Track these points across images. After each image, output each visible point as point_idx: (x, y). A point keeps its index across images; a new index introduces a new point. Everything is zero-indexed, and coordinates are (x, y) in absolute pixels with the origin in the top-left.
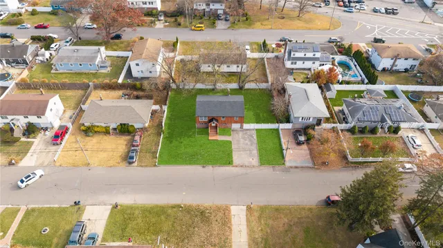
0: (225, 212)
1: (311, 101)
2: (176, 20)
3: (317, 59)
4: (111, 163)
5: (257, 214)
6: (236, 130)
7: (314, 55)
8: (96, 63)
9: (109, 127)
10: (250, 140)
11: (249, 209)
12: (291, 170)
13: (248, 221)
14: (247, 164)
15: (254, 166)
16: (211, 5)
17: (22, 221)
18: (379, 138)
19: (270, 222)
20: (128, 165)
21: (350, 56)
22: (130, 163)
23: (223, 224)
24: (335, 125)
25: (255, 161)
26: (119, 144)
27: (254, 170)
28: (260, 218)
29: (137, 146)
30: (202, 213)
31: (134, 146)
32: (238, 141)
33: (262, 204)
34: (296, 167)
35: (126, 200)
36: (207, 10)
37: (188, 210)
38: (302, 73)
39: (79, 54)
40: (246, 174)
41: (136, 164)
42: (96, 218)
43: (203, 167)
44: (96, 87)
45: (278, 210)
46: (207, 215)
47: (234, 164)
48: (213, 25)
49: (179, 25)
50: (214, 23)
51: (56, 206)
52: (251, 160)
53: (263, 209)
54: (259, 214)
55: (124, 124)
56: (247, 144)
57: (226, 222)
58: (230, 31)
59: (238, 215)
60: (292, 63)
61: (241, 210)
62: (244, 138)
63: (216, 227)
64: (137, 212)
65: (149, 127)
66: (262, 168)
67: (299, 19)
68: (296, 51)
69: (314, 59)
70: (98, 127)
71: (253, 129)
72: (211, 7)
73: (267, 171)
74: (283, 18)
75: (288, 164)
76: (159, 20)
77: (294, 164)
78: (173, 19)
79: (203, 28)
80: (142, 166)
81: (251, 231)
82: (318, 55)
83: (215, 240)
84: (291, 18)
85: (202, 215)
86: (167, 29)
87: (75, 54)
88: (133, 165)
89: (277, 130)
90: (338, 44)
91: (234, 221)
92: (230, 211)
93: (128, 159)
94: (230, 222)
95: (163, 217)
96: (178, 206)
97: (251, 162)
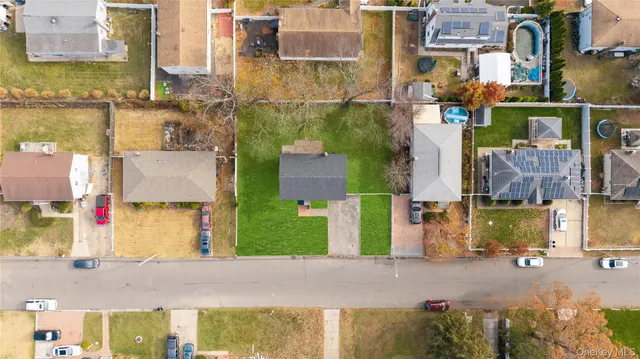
0: (316, 315)
5: (350, 320)
10: (352, 215)
11: (343, 312)
12: (397, 263)
13: (341, 327)
14: (345, 253)
15: (352, 258)
17: (110, 329)
19: (364, 328)
23: (315, 332)
25: (354, 249)
27: (353, 261)
28: (354, 322)
30: (294, 319)
32: (336, 217)
33: (358, 307)
34: (402, 258)
37: (280, 315)
38: (451, 60)
40: (343, 267)
41: (212, 254)
42: (185, 326)
43: (293, 258)
45: (374, 313)
46: (300, 322)
47: (330, 253)
51: (138, 310)
52: (351, 246)
53: (357, 313)
54: (354, 318)
56: (347, 222)
57: (318, 330)
59: (331, 320)
61: (335, 314)
62: (343, 211)
63: (307, 334)
64: (226, 319)
68: (448, 34)
71: (358, 196)
73: (368, 264)
75: (394, 253)
77: (402, 253)
81: (343, 338)
85: (292, 322)
88: (208, 255)
91: (327, 328)
92: (322, 317)
93: (201, 246)
94: (322, 328)
95: (254, 324)
96: (267, 311)
97: (349, 249)
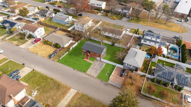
1: (135, 58)
2: (107, 14)
3: (158, 42)
4: (44, 55)
5: (79, 96)
6: (98, 60)
7: (156, 40)
8: (65, 21)
9: (52, 43)
10: (100, 66)
12: (109, 85)
13: (73, 97)
14: (92, 75)
15: (94, 77)
16: (124, 10)
17: (6, 63)
19: (82, 102)
21: (180, 46)
22: (50, 58)
23: (63, 94)
24: (145, 74)
26: (50, 50)
27: (93, 78)
28: (79, 98)
29: (57, 53)
30: (59, 86)
31: (55, 52)
32: (95, 65)
34: (112, 85)
35: (38, 69)
36: (122, 12)
37: (55, 82)
38: (148, 47)
39: (62, 17)
40: (88, 79)
43: (74, 69)
44: (60, 30)
45: (89, 99)
47: (86, 73)
48: (121, 18)
49: (107, 16)
50: (122, 18)
52: (95, 74)
53: (83, 95)
54: (81, 96)
55: (57, 44)
56: (98, 67)
57: (64, 94)
58: (127, 23)
59: (72, 93)
60: (144, 41)
61: (74, 92)
62: (98, 64)
63: (59, 93)
64: (38, 75)
65: (66, 48)
66: (96, 79)
67: (165, 25)
68: (147, 36)
69: (156, 42)
70: (49, 42)
71: (105, 63)
73: (98, 81)
74: (157, 22)
75: (109, 82)
76: (100, 12)
77: (112, 83)
79: (116, 19)
80: (53, 60)
81: (71, 102)
82: (158, 40)
83: (55, 98)
84: (160, 23)
85: (58, 86)
86: (102, 17)
87: (61, 17)
90: (178, 40)
91: (68, 95)
92: (69, 90)
94: (66, 94)
95: (45, 81)
96: (53, 79)
97: (94, 75)
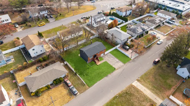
0: (132, 86)
4: (66, 100)
5: (142, 81)
6: (103, 56)
9: (48, 85)
10: (112, 57)
11: (138, 80)
13: (143, 85)
15: (123, 66)
18: (145, 37)
19: (149, 80)
20: (75, 96)
21: (111, 16)
23: (138, 92)
24: (131, 39)
26: (61, 90)
28: (144, 81)
30: (127, 93)
31: (70, 86)
32: (108, 60)
34: (135, 58)
36: (39, 16)
37: (120, 96)
40: (124, 70)
41: (79, 94)
43: (107, 76)
45: (145, 75)
46: (129, 92)
48: (47, 21)
49: (30, 26)
54: (142, 79)
55: (56, 79)
56: (112, 59)
58: (57, 21)
59: (138, 85)
60: (97, 25)
61: (136, 83)
62: (109, 58)
63: (136, 94)
66: (126, 64)
67: (79, 9)
68: (97, 19)
69: (103, 20)
71: (109, 53)
72: (41, 14)
73: (129, 64)
74: (74, 10)
76: (17, 28)
78: (24, 25)
79: (45, 24)
80: (83, 92)
81: (147, 87)
82: (104, 18)
83: (142, 99)
84: (76, 9)
86: (25, 30)
88: (77, 95)
89: (116, 49)
91: (139, 88)
92: (134, 86)
96: (116, 97)
97: (120, 65)
